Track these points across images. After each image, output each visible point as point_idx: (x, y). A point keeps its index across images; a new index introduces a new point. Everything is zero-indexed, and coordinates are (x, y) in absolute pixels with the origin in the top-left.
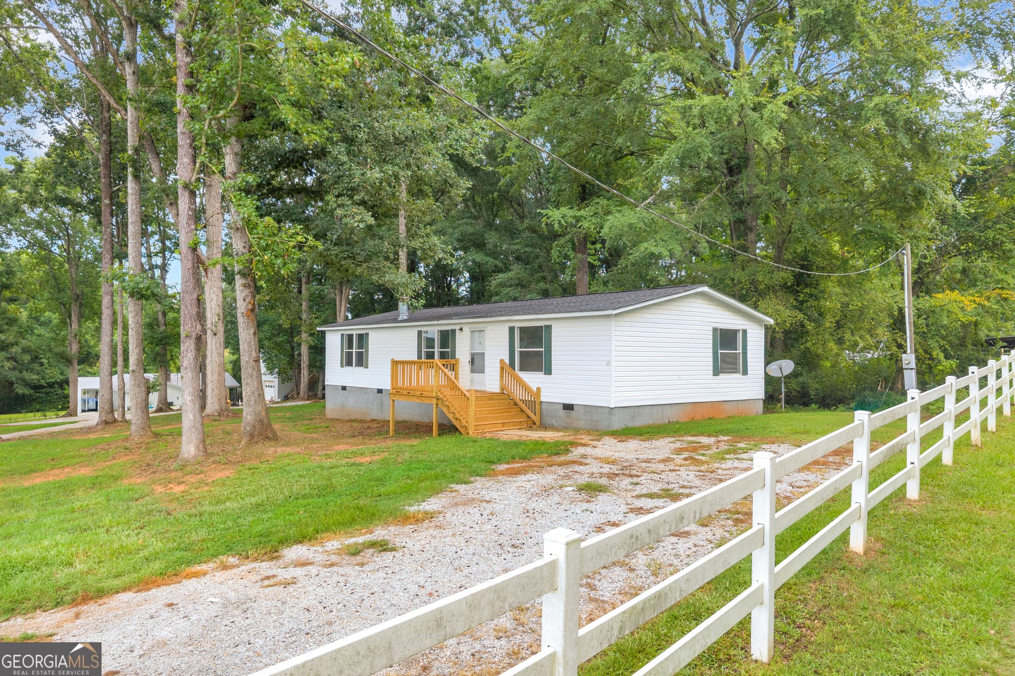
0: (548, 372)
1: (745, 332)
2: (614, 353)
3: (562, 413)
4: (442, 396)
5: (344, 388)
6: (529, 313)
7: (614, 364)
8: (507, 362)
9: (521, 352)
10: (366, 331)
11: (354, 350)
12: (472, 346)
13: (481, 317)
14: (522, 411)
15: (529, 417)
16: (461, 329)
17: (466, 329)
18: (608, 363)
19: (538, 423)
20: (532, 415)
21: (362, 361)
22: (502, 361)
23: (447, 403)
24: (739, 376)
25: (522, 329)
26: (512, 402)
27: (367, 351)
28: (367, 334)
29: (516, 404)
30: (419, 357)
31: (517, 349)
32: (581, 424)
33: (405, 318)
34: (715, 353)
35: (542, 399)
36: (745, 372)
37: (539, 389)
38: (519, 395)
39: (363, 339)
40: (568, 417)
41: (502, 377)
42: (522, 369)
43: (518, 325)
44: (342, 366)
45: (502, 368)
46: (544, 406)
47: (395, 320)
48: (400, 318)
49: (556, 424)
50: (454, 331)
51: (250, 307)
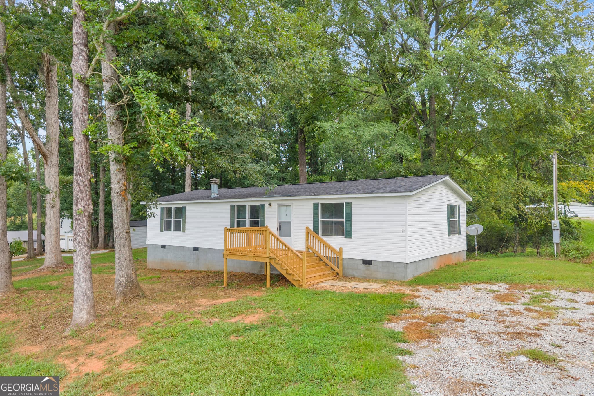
0: (349, 236)
1: (459, 206)
2: (408, 224)
3: (362, 267)
4: (274, 257)
5: (163, 247)
6: (331, 194)
7: (408, 231)
8: (312, 228)
9: (322, 222)
10: (184, 206)
11: (173, 219)
12: (280, 217)
13: (290, 196)
14: (326, 264)
15: (332, 269)
16: (270, 205)
17: (274, 204)
18: (404, 231)
19: (341, 274)
20: (336, 268)
21: (179, 227)
22: (307, 228)
23: (280, 262)
24: (457, 236)
25: (323, 205)
26: (318, 258)
27: (184, 220)
28: (184, 208)
29: (320, 259)
30: (232, 225)
31: (320, 220)
32: (380, 275)
33: (216, 196)
34: (448, 221)
35: (344, 256)
36: (460, 234)
37: (341, 249)
38: (323, 252)
39: (180, 211)
40: (367, 269)
41: (307, 240)
42: (324, 233)
43: (320, 202)
44: (162, 230)
45: (307, 233)
46: (345, 261)
47: (208, 197)
48: (212, 196)
49: (356, 275)
50: (263, 206)
51: (124, 188)
